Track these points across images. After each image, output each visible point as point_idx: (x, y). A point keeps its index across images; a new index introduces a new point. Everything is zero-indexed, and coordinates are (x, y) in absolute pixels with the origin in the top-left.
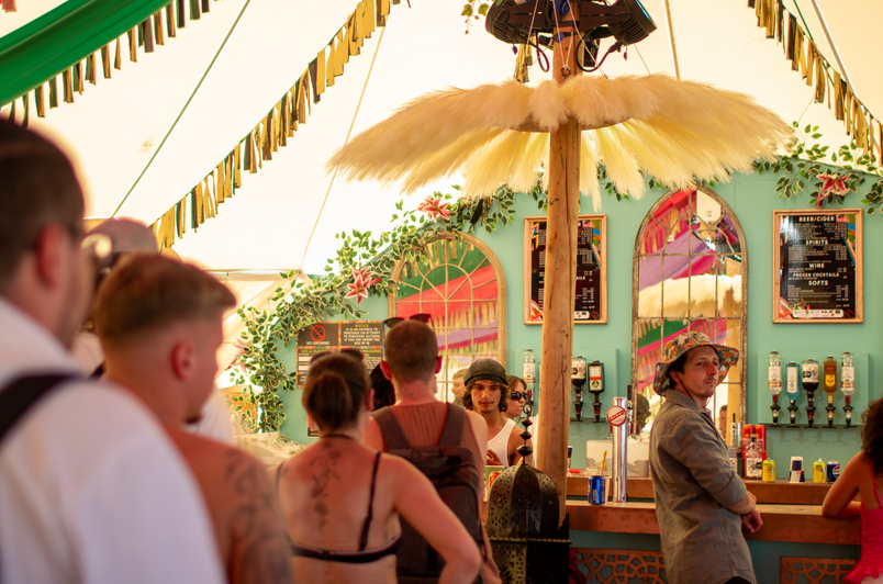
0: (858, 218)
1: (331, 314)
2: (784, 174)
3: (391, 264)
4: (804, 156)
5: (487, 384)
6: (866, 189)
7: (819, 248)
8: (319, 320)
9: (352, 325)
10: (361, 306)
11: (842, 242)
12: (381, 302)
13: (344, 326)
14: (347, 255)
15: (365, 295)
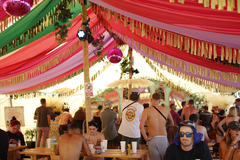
0: (165, 88)
1: (96, 100)
2: (156, 82)
3: (104, 93)
4: (158, 80)
5: (115, 108)
6: (166, 84)
7: (160, 91)
8: (94, 101)
9: (99, 102)
10: (100, 99)
11: (163, 91)
12: (103, 98)
13: (98, 102)
14: (98, 92)
15: (101, 97)
